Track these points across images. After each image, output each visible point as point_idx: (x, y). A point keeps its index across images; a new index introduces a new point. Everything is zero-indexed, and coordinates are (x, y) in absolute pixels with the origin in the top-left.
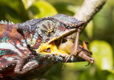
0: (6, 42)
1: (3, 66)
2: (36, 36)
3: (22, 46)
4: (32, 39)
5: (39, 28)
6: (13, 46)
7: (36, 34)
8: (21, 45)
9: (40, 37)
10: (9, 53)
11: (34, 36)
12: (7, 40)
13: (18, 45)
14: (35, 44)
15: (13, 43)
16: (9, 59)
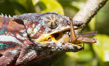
0: (6, 35)
2: (38, 27)
3: (22, 36)
4: (34, 29)
7: (39, 25)
12: (6, 33)
13: (18, 36)
14: (36, 34)
15: (12, 35)
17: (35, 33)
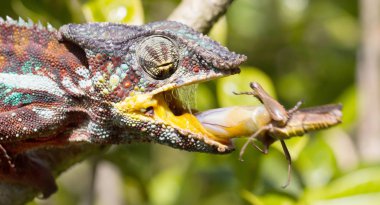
0: (35, 73)
1: (25, 128)
2: (122, 72)
3: (77, 84)
4: (110, 75)
5: (134, 52)
6: (53, 83)
7: (124, 66)
8: (73, 81)
9: (133, 77)
10: (43, 98)
11: (118, 70)
12: (37, 68)
13: (67, 81)
14: (115, 90)
15: (52, 76)
16: (43, 113)
17: (114, 87)
